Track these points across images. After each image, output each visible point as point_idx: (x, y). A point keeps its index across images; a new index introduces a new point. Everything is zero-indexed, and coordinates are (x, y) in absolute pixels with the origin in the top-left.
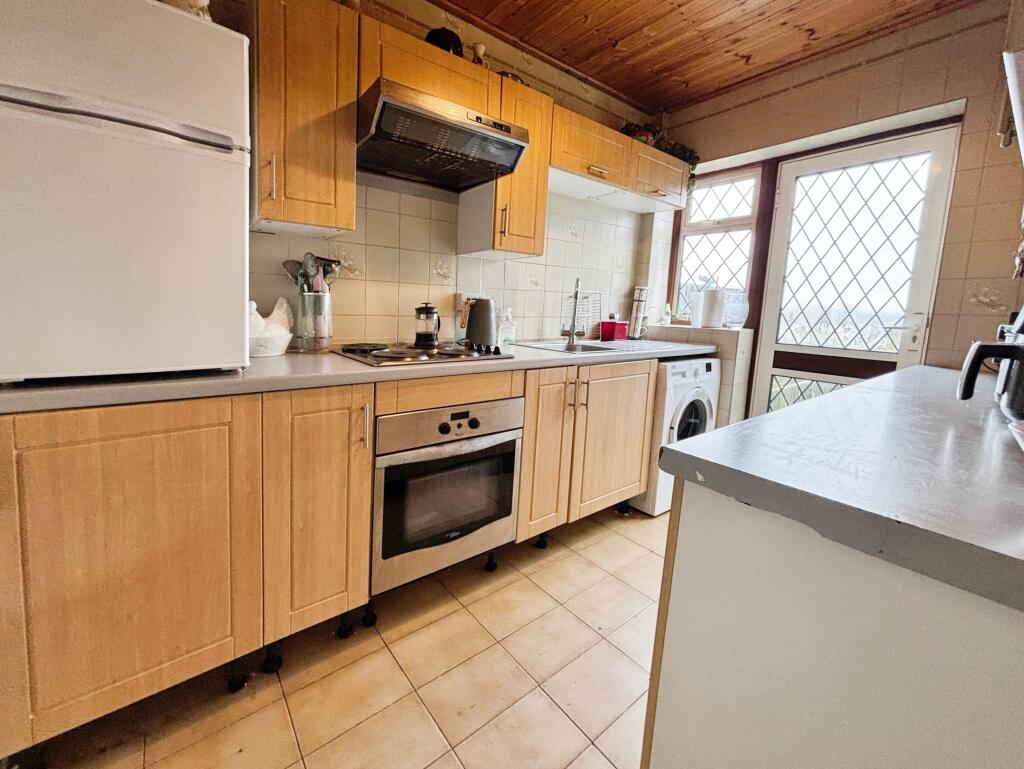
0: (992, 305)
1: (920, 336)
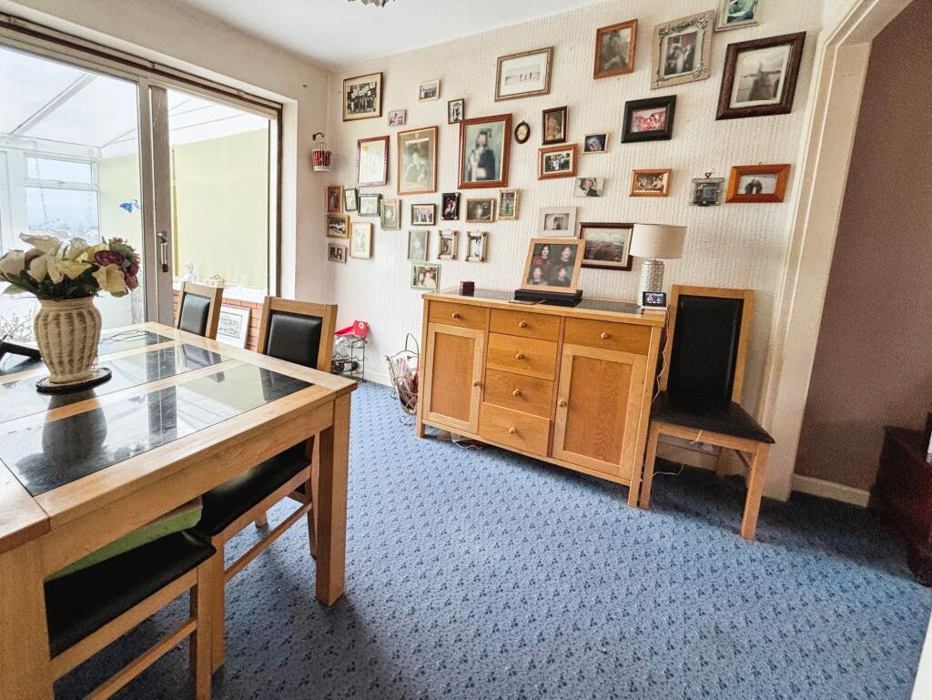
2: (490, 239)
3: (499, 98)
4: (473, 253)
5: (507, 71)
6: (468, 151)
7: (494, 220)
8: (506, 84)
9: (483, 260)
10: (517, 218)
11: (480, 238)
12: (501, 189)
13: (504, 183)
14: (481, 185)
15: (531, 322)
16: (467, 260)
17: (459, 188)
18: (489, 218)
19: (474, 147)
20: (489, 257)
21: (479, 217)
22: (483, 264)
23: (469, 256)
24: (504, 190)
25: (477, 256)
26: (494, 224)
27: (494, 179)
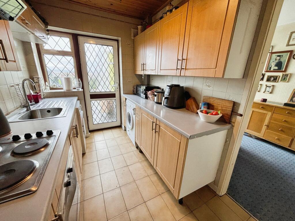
0: (130, 82)
1: (118, 88)
2: (275, 87)
3: (288, 45)
4: (267, 90)
5: (294, 37)
6: (271, 61)
7: (278, 82)
8: (292, 41)
9: (271, 93)
10: (288, 82)
11: (271, 87)
12: (283, 73)
13: (285, 71)
14: (275, 71)
15: (291, 112)
16: (264, 92)
17: (265, 72)
18: (276, 81)
19: (274, 60)
20: (273, 92)
21: (271, 80)
22: (270, 94)
23: (265, 91)
24: (284, 73)
25: (268, 92)
26: (278, 83)
27: (280, 70)
